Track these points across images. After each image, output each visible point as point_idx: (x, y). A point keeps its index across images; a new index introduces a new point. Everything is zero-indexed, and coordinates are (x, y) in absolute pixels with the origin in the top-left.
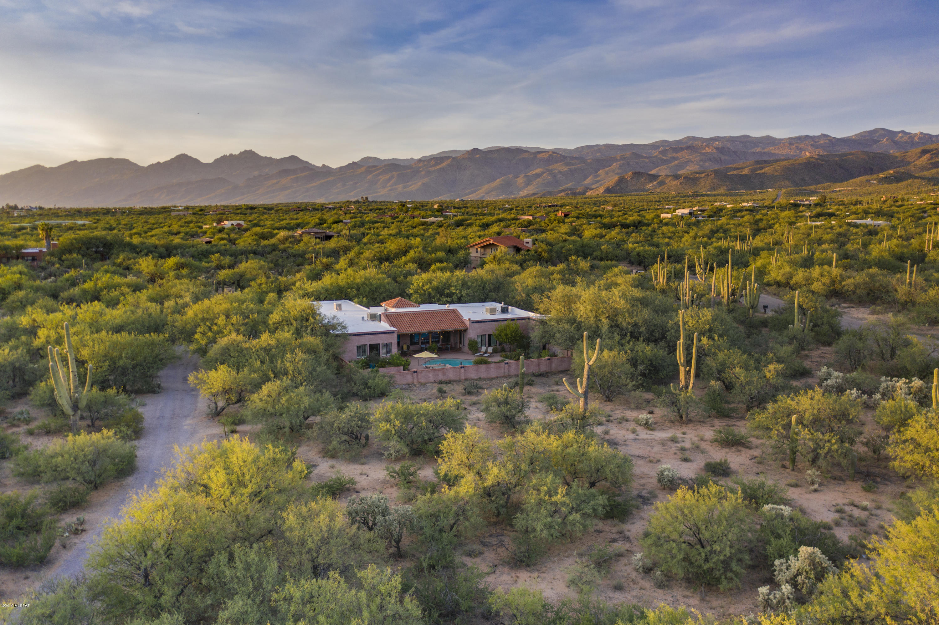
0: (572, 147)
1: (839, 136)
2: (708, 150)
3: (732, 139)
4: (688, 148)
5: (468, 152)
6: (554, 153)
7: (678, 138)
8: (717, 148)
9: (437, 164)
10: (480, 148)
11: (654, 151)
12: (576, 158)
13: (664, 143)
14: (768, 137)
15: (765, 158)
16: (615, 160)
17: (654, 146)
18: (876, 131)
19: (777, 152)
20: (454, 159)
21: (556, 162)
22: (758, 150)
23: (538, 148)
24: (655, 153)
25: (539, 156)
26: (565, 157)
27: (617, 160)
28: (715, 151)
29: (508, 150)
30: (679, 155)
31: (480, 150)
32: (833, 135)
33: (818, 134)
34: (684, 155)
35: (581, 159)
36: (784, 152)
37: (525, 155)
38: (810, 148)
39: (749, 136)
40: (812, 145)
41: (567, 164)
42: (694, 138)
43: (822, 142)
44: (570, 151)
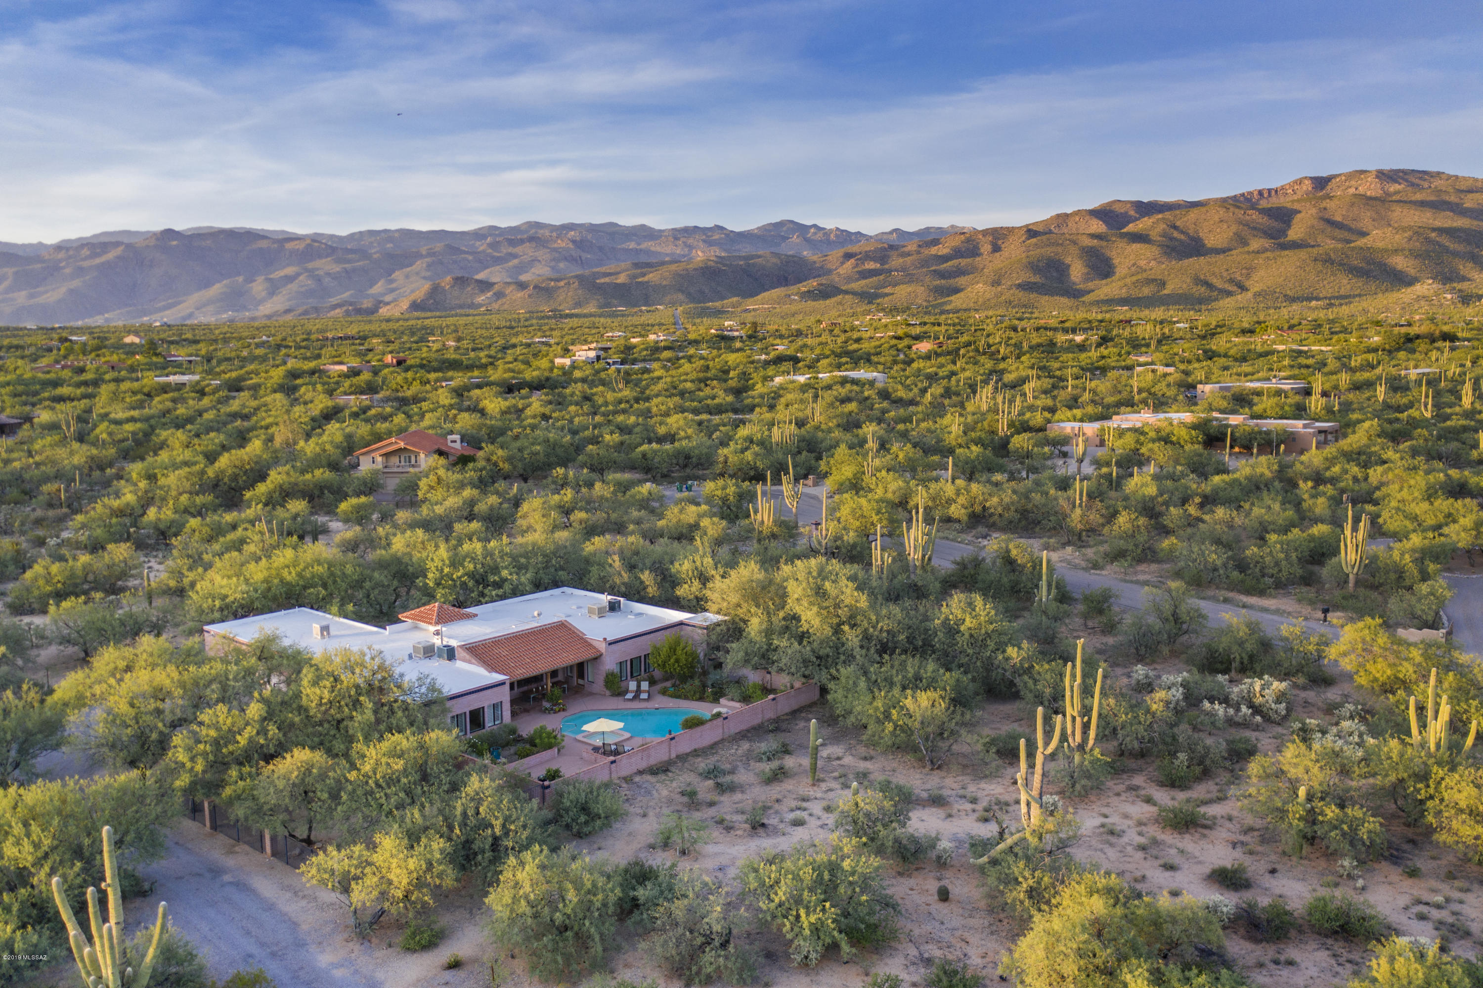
0: (343, 232)
1: (738, 228)
2: (560, 244)
3: (593, 228)
4: (531, 239)
5: (155, 234)
6: (314, 241)
7: (514, 224)
8: (574, 242)
9: (94, 255)
10: (178, 228)
11: (478, 243)
12: (352, 251)
13: (493, 230)
14: (643, 227)
15: (643, 259)
16: (418, 256)
17: (478, 234)
18: (781, 224)
19: (658, 249)
20: (129, 246)
21: (320, 257)
22: (632, 245)
23: (283, 232)
24: (481, 246)
25: (289, 246)
26: (333, 250)
27: (421, 256)
28: (571, 245)
29: (231, 234)
30: (518, 250)
31: (178, 233)
32: (730, 227)
33: (710, 225)
34: (526, 251)
35: (362, 253)
36: (667, 249)
37: (263, 244)
38: (701, 244)
39: (616, 225)
40: (704, 241)
41: (338, 261)
42: (538, 225)
43: (716, 237)
44: (341, 239)
